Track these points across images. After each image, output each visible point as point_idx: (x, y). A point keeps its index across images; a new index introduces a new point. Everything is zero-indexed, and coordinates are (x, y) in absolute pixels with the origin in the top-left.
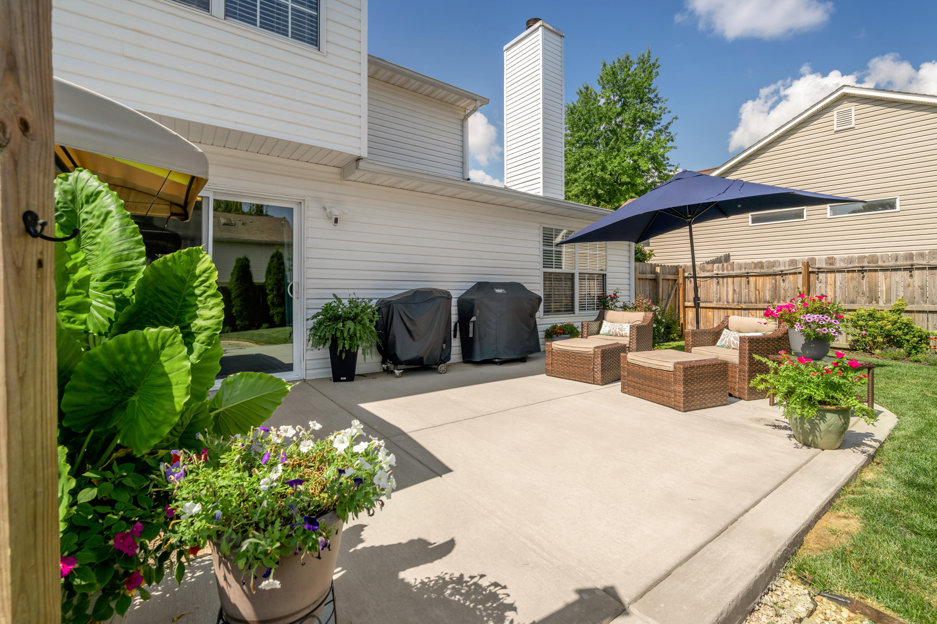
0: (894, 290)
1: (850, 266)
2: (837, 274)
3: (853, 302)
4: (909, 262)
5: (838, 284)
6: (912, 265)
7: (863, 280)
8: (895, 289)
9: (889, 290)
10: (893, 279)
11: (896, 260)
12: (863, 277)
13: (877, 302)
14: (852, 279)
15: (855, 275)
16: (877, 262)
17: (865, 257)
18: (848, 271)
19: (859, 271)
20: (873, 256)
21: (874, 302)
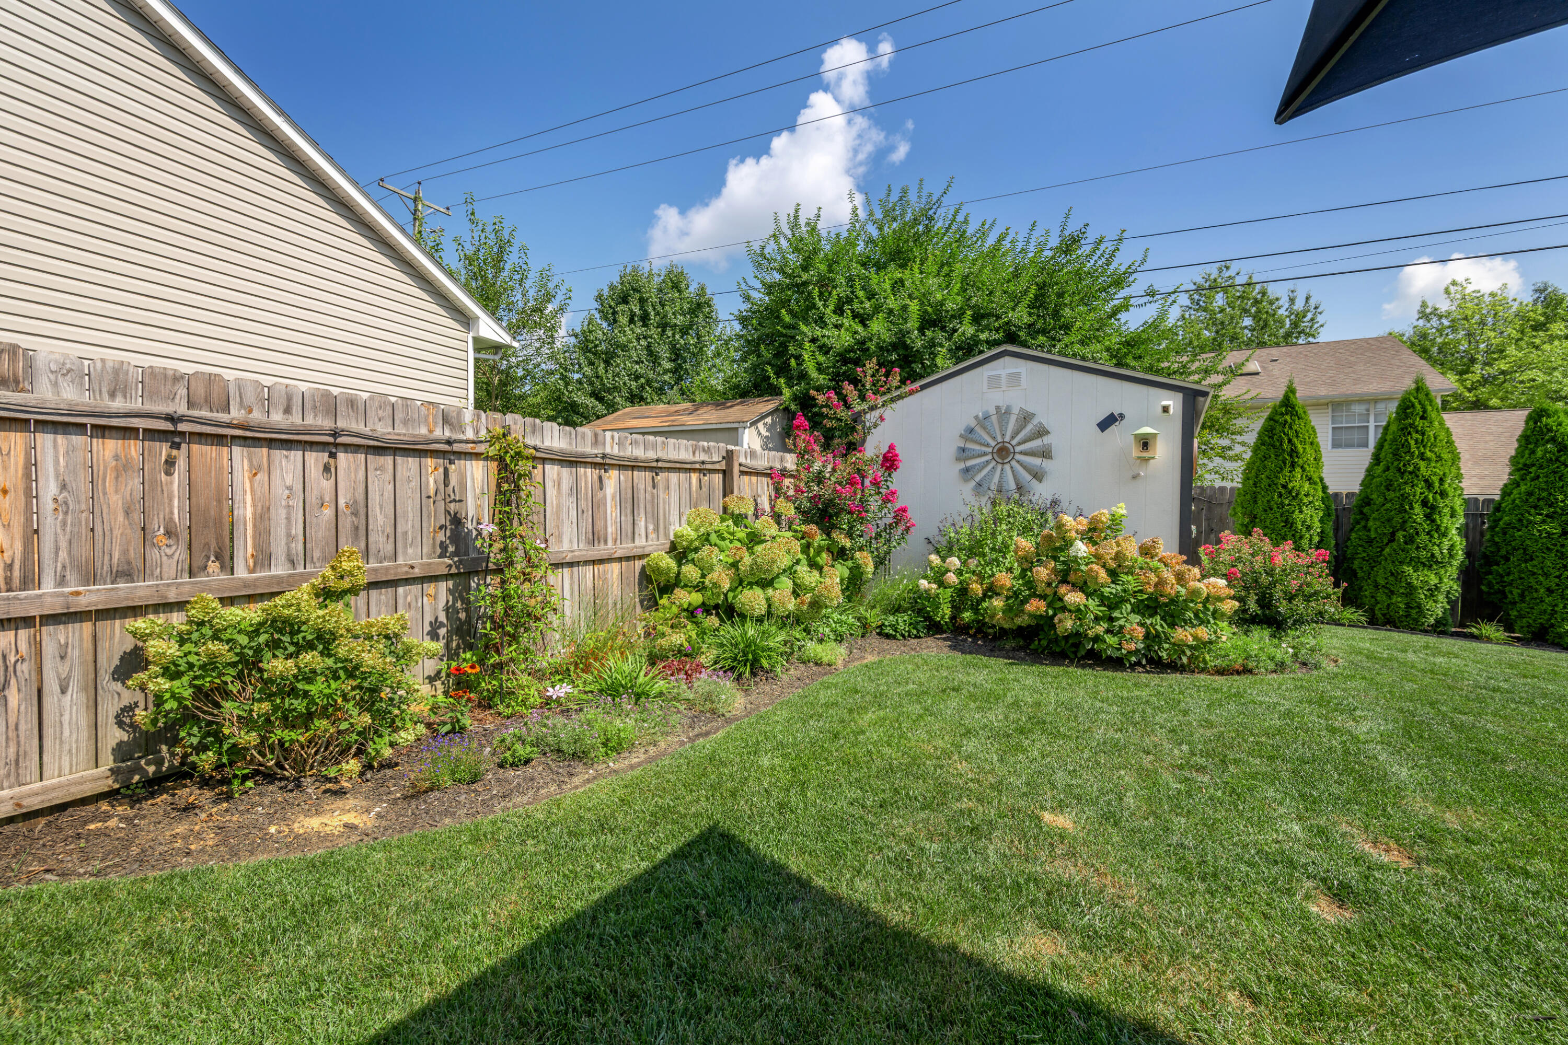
0: (279, 515)
1: (118, 404)
2: (45, 440)
3: (125, 574)
4: (326, 423)
5: (49, 489)
6: (335, 434)
7: (169, 473)
8: (283, 512)
9: (263, 516)
10: (276, 474)
11: (288, 410)
12: (170, 463)
13: (227, 561)
14: (123, 467)
15: (134, 448)
16: (227, 408)
17: (177, 378)
18: (102, 431)
19: (152, 434)
20: (211, 379)
21: (213, 567)
